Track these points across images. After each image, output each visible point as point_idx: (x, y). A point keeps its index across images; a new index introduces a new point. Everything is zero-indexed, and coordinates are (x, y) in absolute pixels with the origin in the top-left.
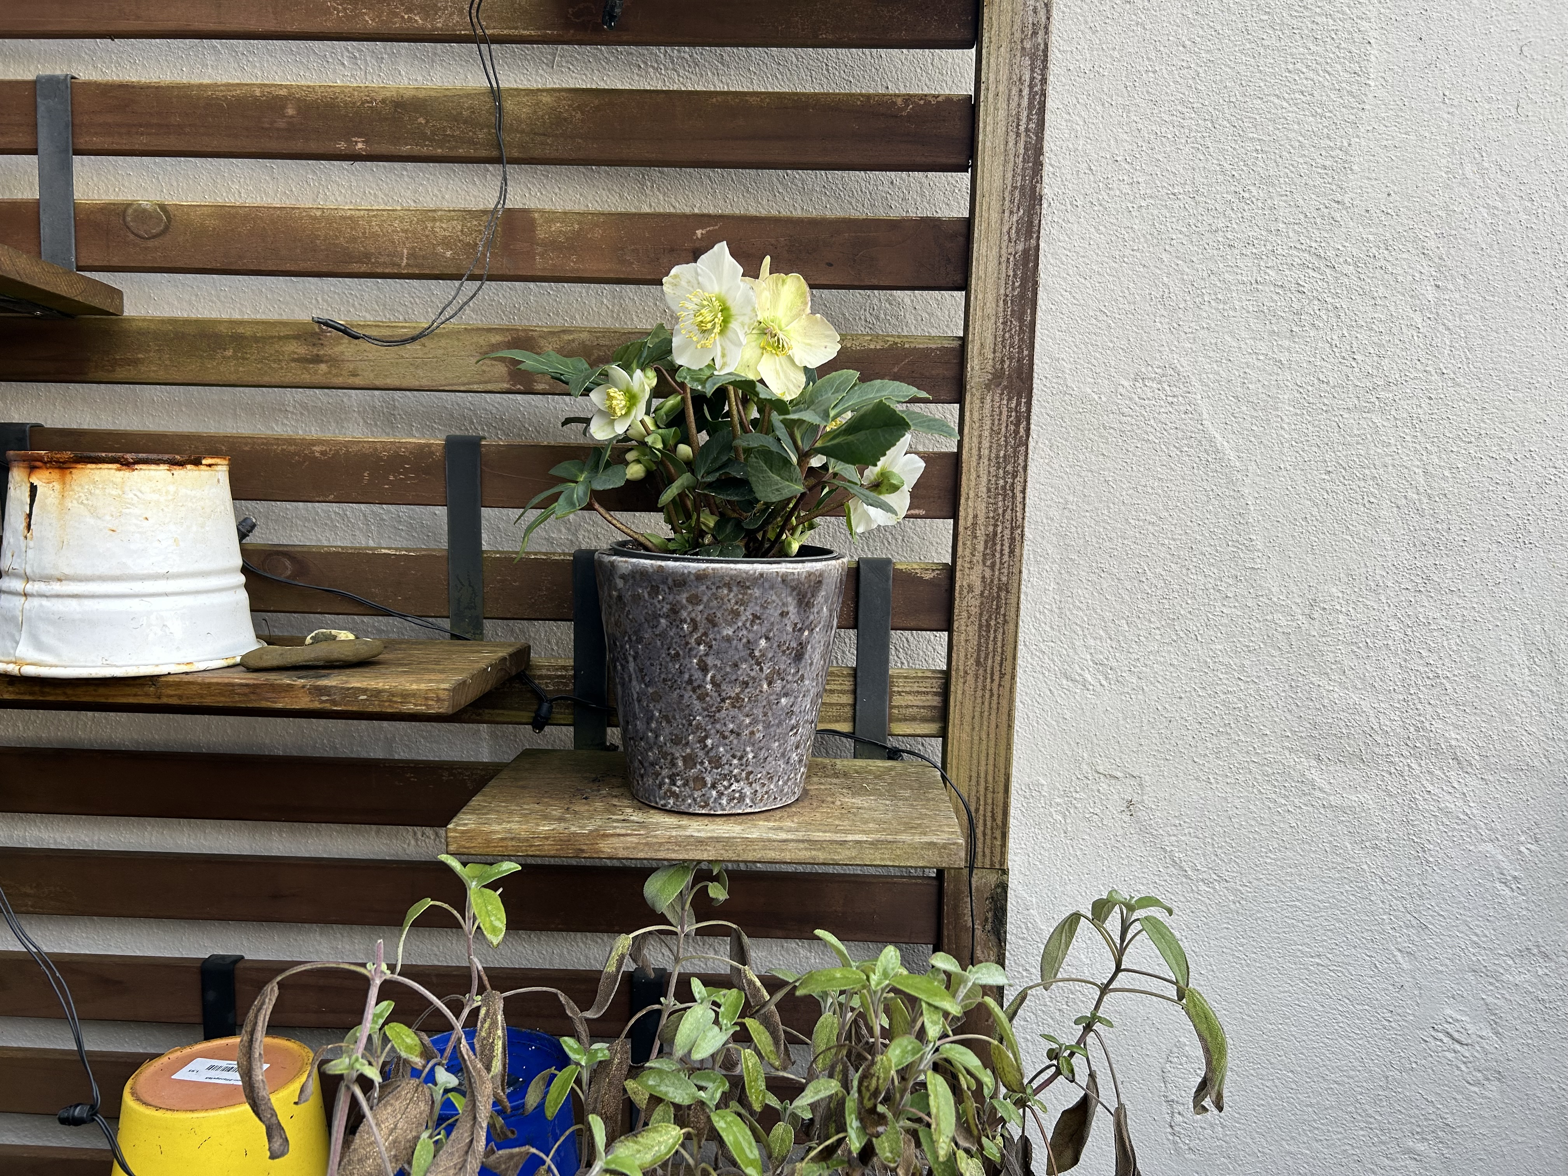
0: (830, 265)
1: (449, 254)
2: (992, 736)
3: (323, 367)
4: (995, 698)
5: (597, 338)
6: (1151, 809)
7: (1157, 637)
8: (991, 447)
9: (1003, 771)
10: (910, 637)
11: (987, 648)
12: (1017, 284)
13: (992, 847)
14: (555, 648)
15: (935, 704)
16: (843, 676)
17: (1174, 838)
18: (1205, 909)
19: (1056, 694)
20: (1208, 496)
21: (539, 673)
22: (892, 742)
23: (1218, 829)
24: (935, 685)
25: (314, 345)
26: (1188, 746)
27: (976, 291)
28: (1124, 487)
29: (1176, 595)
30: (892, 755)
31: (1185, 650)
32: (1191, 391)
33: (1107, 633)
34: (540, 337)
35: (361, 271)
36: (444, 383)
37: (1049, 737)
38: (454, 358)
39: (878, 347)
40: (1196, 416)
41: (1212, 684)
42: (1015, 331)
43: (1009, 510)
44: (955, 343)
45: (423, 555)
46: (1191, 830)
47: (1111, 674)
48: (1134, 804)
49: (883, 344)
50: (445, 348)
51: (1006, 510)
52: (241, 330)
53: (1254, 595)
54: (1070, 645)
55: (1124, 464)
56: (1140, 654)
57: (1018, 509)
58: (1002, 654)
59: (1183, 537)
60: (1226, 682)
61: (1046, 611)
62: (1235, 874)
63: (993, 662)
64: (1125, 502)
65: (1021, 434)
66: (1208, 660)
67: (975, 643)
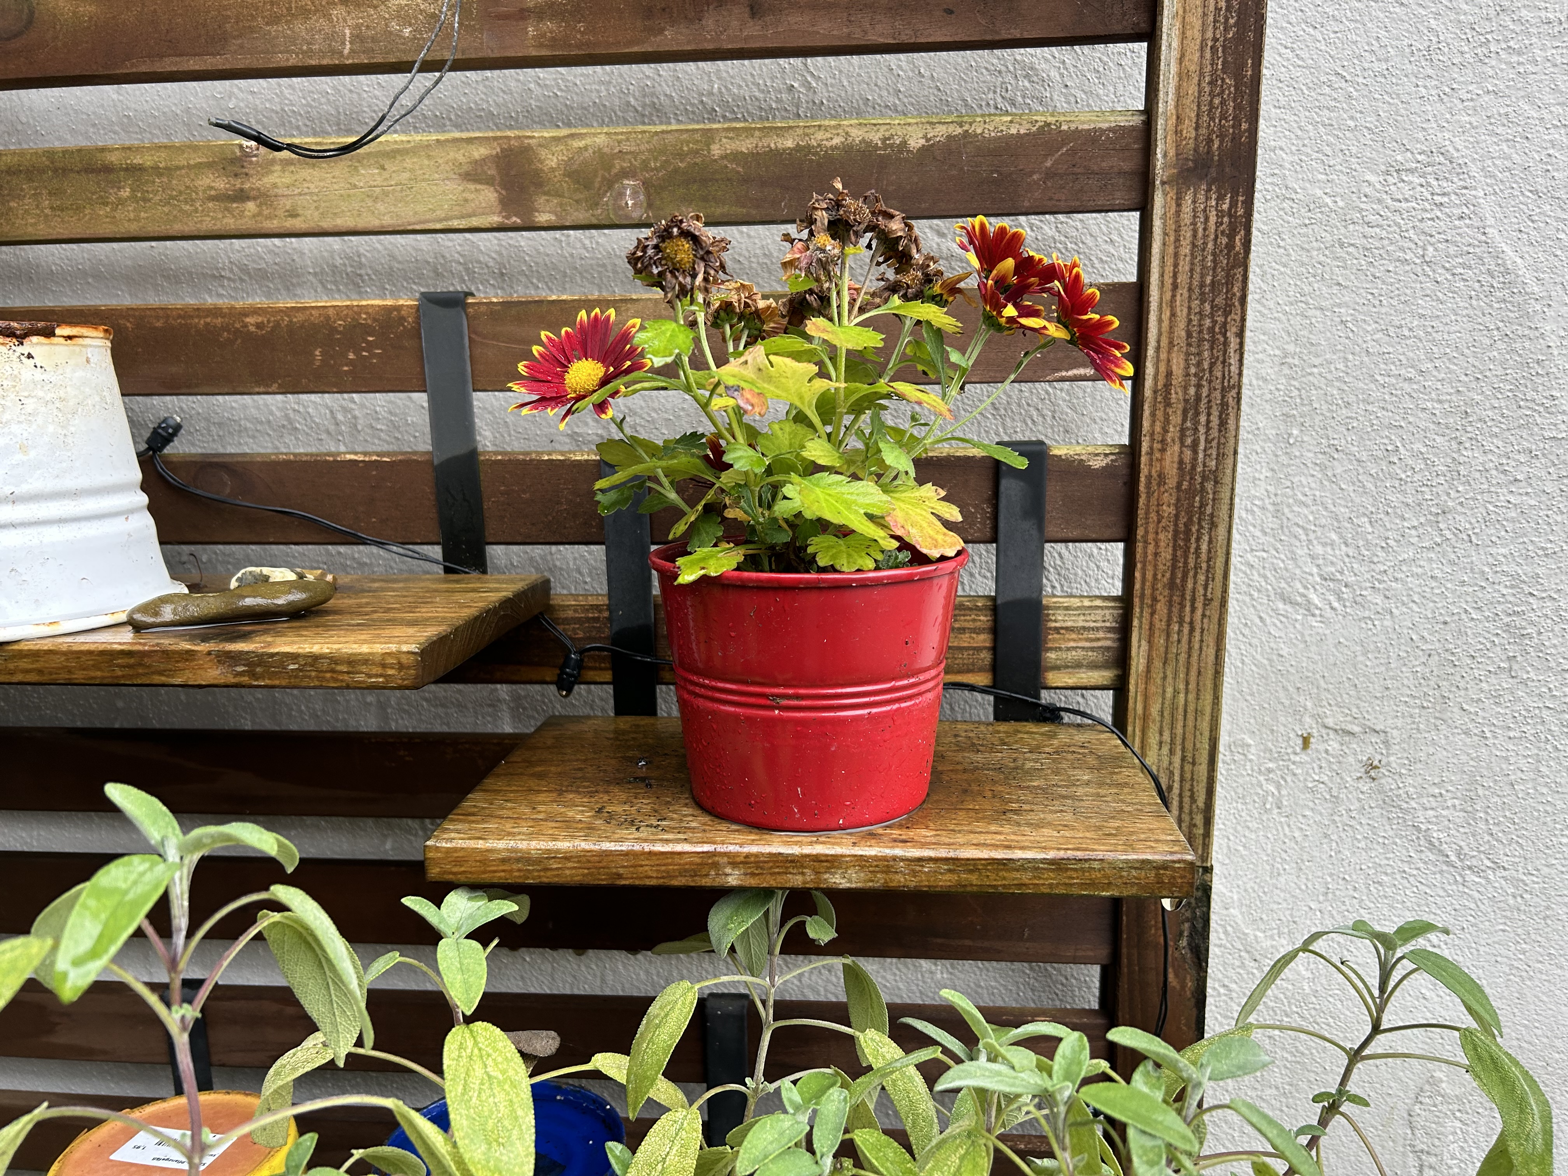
0: (950, 12)
1: (407, 31)
2: (1193, 686)
3: (251, 206)
4: (1197, 634)
5: (619, 142)
6: (1401, 775)
7: (1414, 540)
8: (1192, 271)
9: (1207, 734)
10: (1064, 551)
11: (1186, 563)
12: (1231, 22)
13: (1191, 837)
14: (588, 580)
15: (1108, 643)
16: (978, 608)
17: (1431, 813)
18: (1473, 906)
19: (1268, 621)
20: (1491, 337)
21: (562, 615)
22: (1046, 697)
23: (1496, 799)
24: (1107, 617)
25: (236, 175)
26: (1454, 689)
27: (1168, 35)
28: (1369, 329)
29: (1442, 480)
30: (1048, 715)
31: (1453, 556)
32: (1469, 185)
33: (1341, 537)
34: (540, 145)
35: (290, 64)
36: (413, 220)
37: (1257, 681)
38: (424, 184)
39: (1022, 131)
40: (1476, 222)
41: (1491, 603)
42: (1229, 95)
43: (1219, 363)
44: (1135, 118)
45: (400, 461)
46: (1457, 802)
47: (1347, 593)
48: (1376, 767)
49: (1029, 126)
50: (412, 171)
51: (1215, 363)
52: (138, 160)
53: (1555, 477)
54: (1289, 555)
55: (1370, 297)
56: (1388, 564)
57: (1232, 361)
58: (1208, 571)
59: (1454, 398)
60: (1512, 599)
61: (1255, 509)
62: (1517, 860)
63: (1195, 583)
64: (1371, 350)
65: (1237, 249)
66: (1487, 569)
67: (1169, 557)
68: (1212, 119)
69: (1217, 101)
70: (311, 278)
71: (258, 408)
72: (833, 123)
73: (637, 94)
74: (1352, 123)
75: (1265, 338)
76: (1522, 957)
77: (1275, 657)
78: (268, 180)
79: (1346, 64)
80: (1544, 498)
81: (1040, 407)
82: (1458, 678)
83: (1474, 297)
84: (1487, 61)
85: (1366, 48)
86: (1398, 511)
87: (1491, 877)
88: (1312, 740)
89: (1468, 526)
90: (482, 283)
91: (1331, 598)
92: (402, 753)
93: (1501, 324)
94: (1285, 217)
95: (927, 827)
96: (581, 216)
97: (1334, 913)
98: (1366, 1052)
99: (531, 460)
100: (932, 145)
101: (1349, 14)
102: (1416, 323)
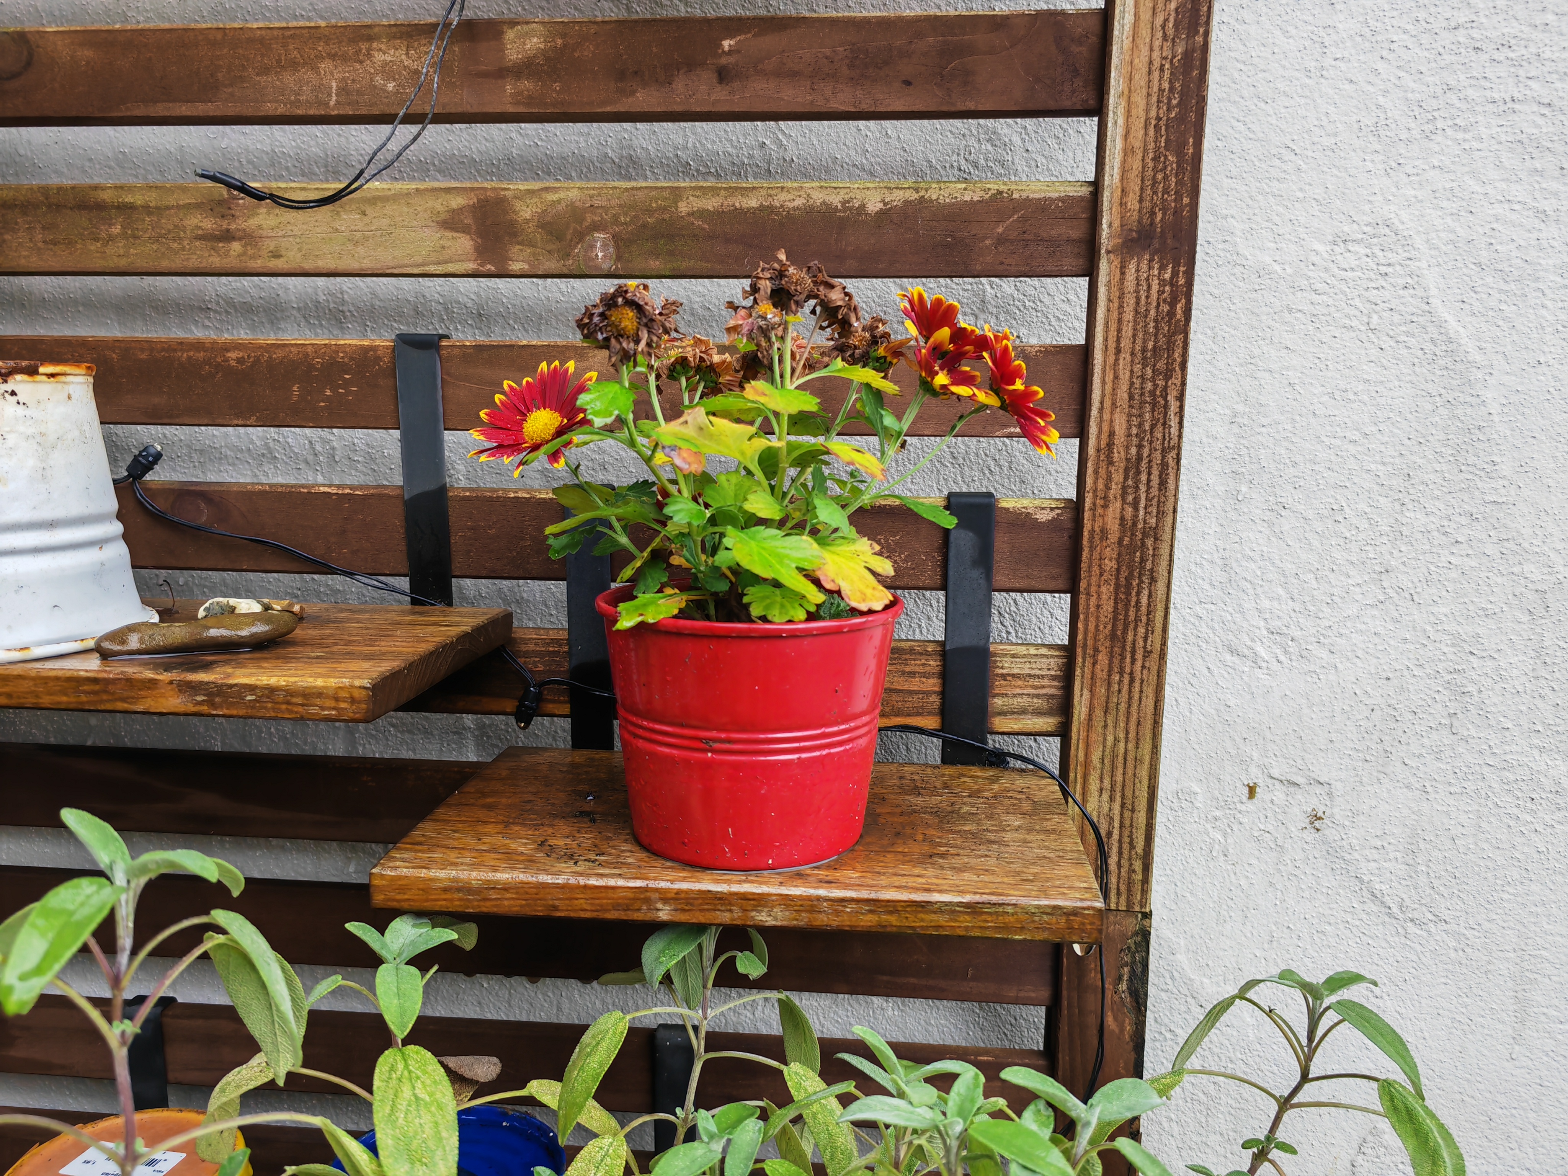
0: (908, 83)
1: (391, 86)
2: (1132, 735)
3: (236, 246)
4: (1137, 684)
5: (591, 197)
6: (1344, 827)
7: (1359, 597)
8: (1134, 336)
9: (1146, 782)
10: (1020, 600)
11: (1126, 615)
12: (1174, 102)
13: (1130, 884)
14: (554, 612)
15: (1053, 691)
16: (926, 653)
17: (1373, 864)
18: (1415, 958)
19: (1216, 672)
20: (1434, 403)
21: (524, 648)
22: (993, 742)
23: (1436, 853)
24: (1052, 664)
25: (223, 216)
26: (1396, 743)
27: (1115, 113)
28: (1316, 392)
29: (1385, 539)
30: (994, 759)
31: (1396, 614)
32: (1412, 257)
33: (1288, 592)
34: (516, 198)
35: (278, 113)
36: (391, 264)
37: (1205, 730)
38: (403, 230)
39: (975, 199)
40: (1420, 292)
41: (1433, 661)
42: (1171, 171)
43: (1159, 425)
44: (1083, 189)
45: (372, 495)
46: (1399, 855)
47: (1293, 647)
48: (1320, 818)
49: (982, 193)
50: (392, 217)
51: (1156, 425)
52: (129, 199)
53: (1495, 540)
54: (1237, 609)
55: (1317, 361)
56: (1333, 619)
57: (1172, 423)
58: (1147, 624)
59: (1398, 461)
60: (1453, 657)
61: (1204, 562)
62: (1458, 914)
63: (1135, 636)
64: (1317, 412)
65: (1178, 316)
66: (1428, 628)
67: (1111, 609)
68: (1155, 193)
69: (1160, 176)
70: (294, 312)
71: (239, 437)
72: (795, 185)
73: (614, 146)
74: (1300, 195)
75: (1216, 397)
76: (1464, 1010)
77: (1222, 708)
78: (253, 222)
79: (1295, 138)
80: (1485, 560)
81: (997, 457)
82: (1400, 733)
83: (1417, 364)
84: (1433, 137)
85: (1316, 123)
86: (1343, 568)
87: (1433, 930)
88: (1258, 790)
89: (1410, 585)
90: (460, 323)
91: (1278, 651)
92: (365, 778)
93: (1443, 391)
94: (1236, 282)
95: (854, 869)
96: (552, 265)
97: (1279, 961)
98: (1295, 1100)
99: (498, 497)
100: (890, 209)
101: (1300, 91)
102: (1361, 387)
